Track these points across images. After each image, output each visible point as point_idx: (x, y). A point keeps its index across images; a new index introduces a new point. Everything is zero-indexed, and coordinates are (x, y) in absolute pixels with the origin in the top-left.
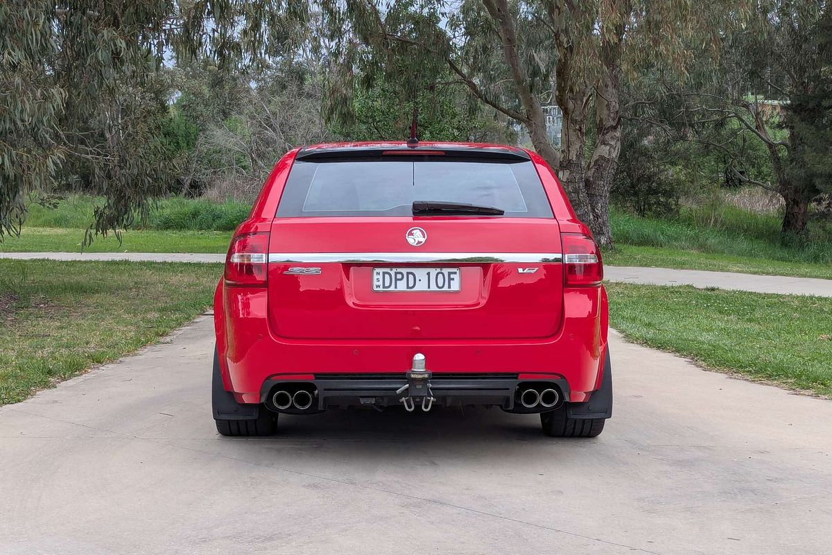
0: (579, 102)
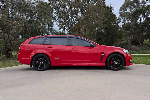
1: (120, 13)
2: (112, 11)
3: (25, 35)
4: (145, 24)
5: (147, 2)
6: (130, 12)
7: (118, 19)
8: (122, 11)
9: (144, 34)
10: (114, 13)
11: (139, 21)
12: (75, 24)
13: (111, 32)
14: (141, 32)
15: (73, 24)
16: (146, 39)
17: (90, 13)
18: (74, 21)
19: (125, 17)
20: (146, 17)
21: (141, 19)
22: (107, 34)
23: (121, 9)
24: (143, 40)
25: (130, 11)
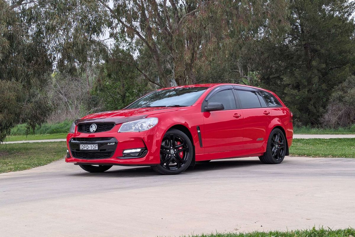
0: (183, 80)
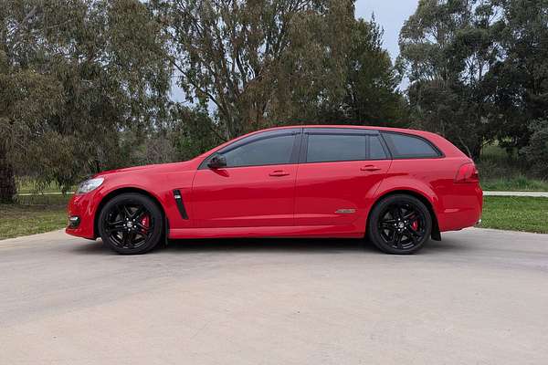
1: (402, 46)
2: (375, 37)
3: (67, 121)
4: (486, 85)
5: (495, 8)
6: (435, 42)
7: (396, 67)
8: (408, 40)
9: (484, 120)
10: (383, 47)
11: (466, 73)
12: (245, 83)
13: (369, 113)
14: (472, 115)
15: (237, 82)
16: (490, 138)
17: (300, 46)
18: (242, 71)
19: (417, 59)
20: (490, 63)
21: (472, 68)
22: (358, 117)
23: (405, 32)
24: (480, 140)
25: (437, 39)
